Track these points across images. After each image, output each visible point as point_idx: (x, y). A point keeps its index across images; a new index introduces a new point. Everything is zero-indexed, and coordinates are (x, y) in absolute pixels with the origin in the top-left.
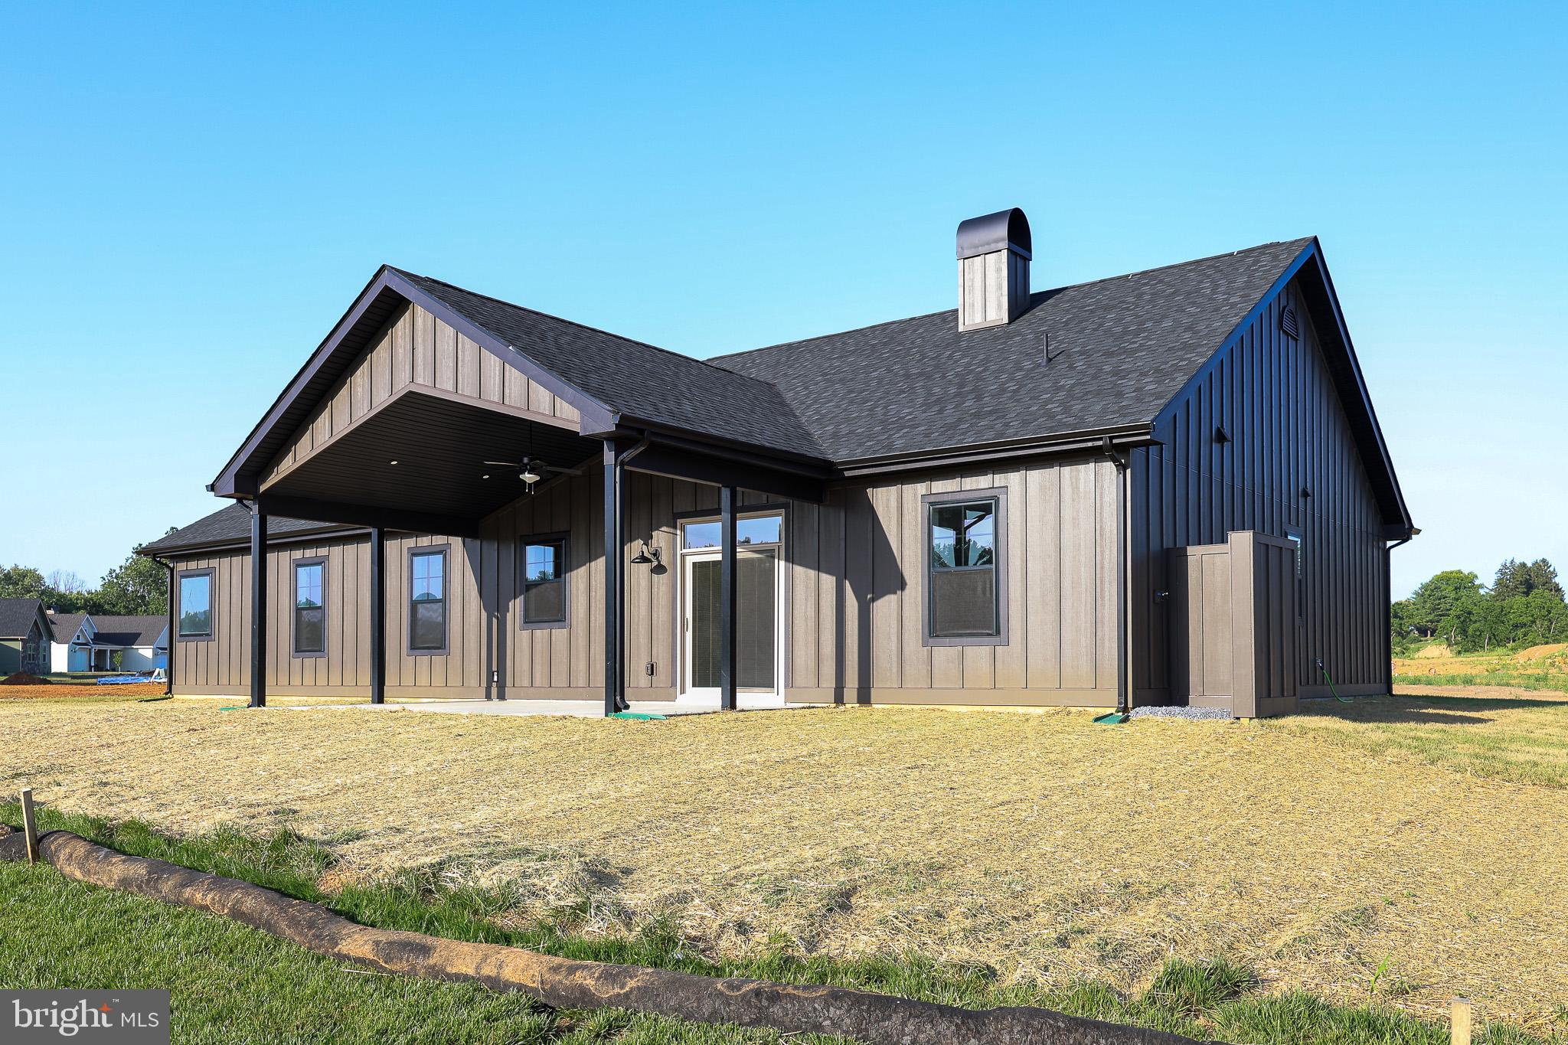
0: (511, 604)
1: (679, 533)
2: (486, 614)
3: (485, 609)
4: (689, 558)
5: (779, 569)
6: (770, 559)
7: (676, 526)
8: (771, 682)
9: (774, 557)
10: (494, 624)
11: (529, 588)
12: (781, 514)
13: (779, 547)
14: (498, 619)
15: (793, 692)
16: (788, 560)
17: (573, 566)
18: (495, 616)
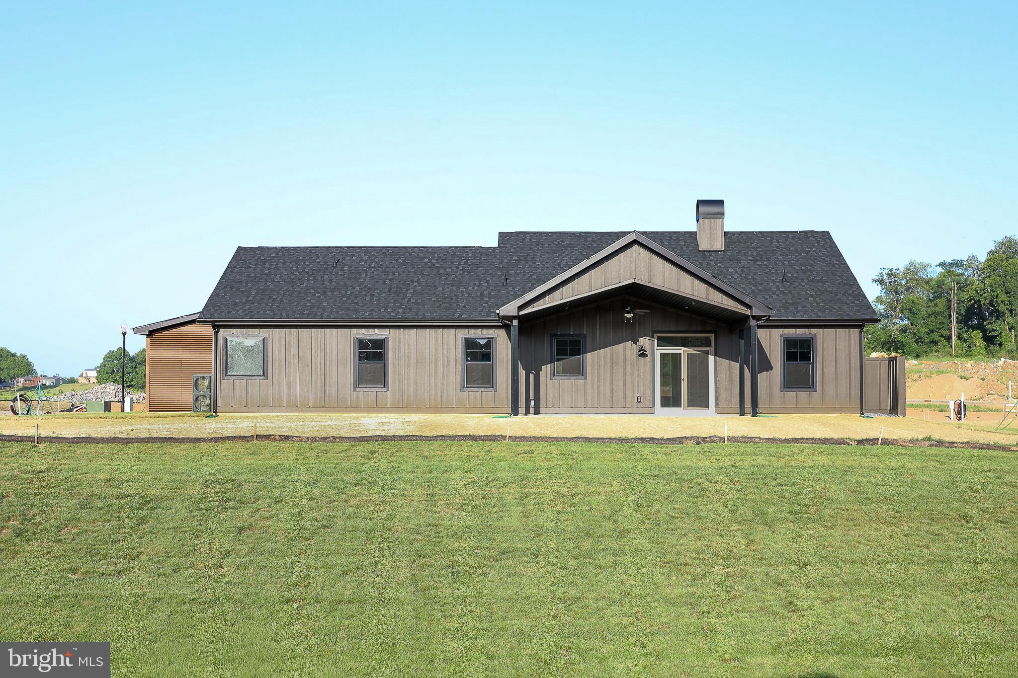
0: (544, 367)
1: (655, 340)
2: (524, 372)
3: (523, 369)
4: (659, 351)
5: (711, 358)
6: (706, 355)
7: (653, 337)
8: (706, 405)
9: (708, 354)
10: (532, 376)
11: (558, 360)
12: (712, 336)
13: (711, 349)
14: (534, 374)
15: (719, 409)
16: (716, 355)
17: (587, 351)
18: (532, 373)
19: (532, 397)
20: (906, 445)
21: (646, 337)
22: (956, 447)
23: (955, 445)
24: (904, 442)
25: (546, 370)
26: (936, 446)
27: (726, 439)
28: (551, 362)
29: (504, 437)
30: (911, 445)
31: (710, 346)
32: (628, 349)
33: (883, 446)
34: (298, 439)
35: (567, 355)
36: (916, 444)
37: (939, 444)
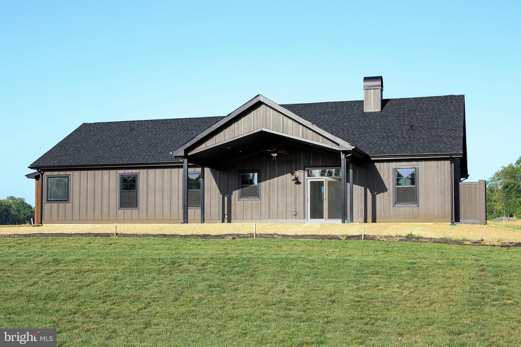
0: (234, 192)
1: (306, 172)
2: (221, 195)
3: (221, 193)
4: (308, 180)
7: (304, 170)
10: (226, 198)
11: (242, 187)
14: (227, 197)
17: (262, 181)
18: (226, 196)
19: (226, 213)
20: (382, 239)
21: (300, 171)
22: (420, 241)
23: (420, 240)
24: (381, 237)
25: (236, 194)
26: (405, 241)
27: (255, 236)
28: (238, 189)
30: (385, 240)
32: (289, 177)
33: (365, 241)
35: (248, 184)
36: (390, 239)
37: (408, 239)
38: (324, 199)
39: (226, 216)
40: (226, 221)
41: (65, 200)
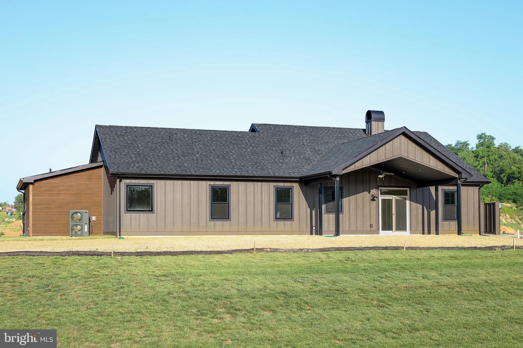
1: (379, 191)
3: (309, 207)
4: (381, 198)
5: (408, 202)
6: (405, 200)
7: (378, 189)
8: (405, 229)
9: (406, 199)
10: (314, 212)
12: (408, 189)
13: (408, 197)
15: (412, 232)
16: (410, 200)
17: (344, 197)
18: (314, 210)
21: (374, 189)
25: (324, 208)
28: (326, 203)
29: (402, 248)
31: (407, 195)
32: (366, 195)
34: (282, 251)
38: (393, 214)
39: (314, 228)
40: (314, 232)
41: (148, 211)
